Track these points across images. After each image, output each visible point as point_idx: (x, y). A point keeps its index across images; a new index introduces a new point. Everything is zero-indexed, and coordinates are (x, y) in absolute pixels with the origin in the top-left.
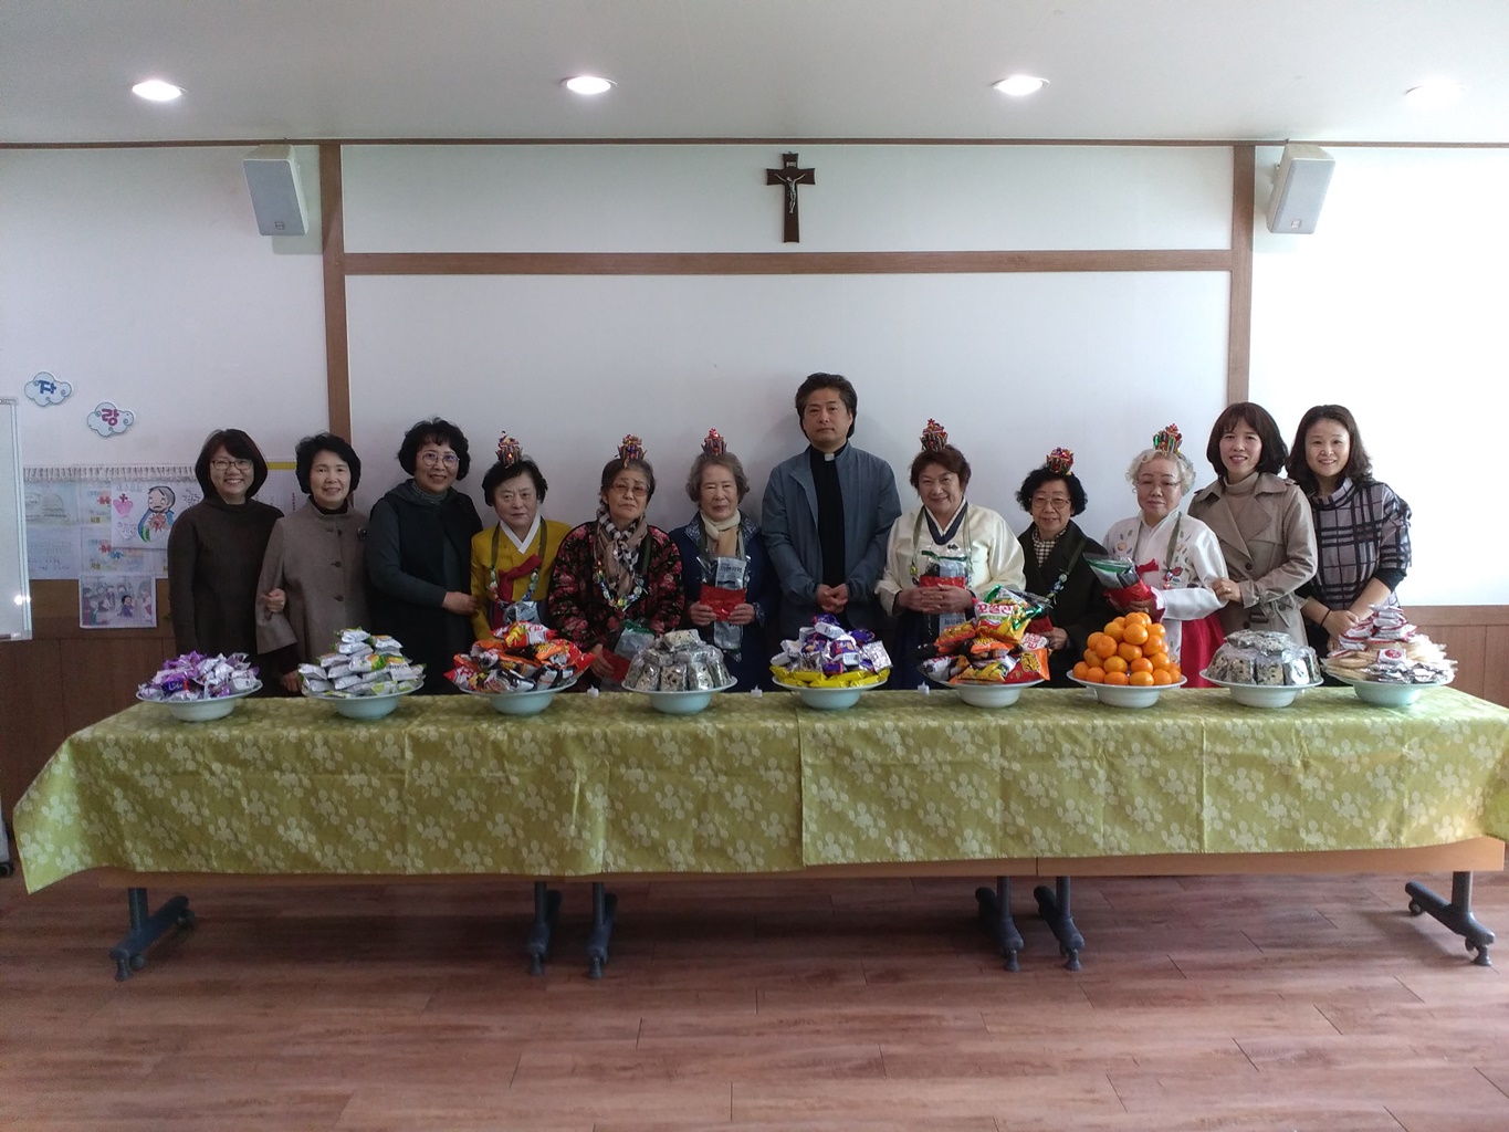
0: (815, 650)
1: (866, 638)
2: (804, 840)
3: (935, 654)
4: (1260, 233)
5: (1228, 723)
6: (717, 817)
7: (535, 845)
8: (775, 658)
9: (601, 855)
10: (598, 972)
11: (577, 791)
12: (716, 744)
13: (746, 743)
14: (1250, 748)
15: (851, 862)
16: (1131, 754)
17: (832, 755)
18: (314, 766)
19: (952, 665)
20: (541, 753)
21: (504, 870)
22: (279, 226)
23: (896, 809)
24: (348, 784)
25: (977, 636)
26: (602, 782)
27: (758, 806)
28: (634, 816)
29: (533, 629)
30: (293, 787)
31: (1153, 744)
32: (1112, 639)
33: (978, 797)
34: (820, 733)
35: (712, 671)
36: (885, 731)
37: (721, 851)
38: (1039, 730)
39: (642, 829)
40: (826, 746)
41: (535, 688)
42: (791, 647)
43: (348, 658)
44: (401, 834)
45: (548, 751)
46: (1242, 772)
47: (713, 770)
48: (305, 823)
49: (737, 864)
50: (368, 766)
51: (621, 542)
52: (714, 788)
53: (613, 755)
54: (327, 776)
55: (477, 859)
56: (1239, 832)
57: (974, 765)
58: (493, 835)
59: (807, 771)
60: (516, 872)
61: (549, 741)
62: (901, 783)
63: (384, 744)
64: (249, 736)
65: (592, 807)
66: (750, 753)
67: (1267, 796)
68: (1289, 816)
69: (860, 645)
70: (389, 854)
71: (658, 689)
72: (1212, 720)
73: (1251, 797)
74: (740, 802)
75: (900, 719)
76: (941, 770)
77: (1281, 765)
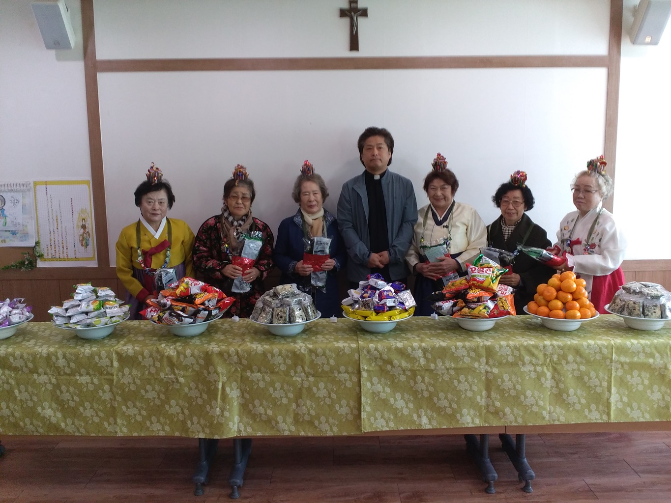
0: (369, 297)
1: (400, 288)
2: (362, 417)
3: (443, 298)
4: (626, 45)
5: (628, 343)
6: (308, 403)
7: (195, 419)
8: (343, 301)
9: (236, 426)
10: (237, 495)
11: (220, 387)
12: (307, 356)
13: (326, 357)
14: (642, 358)
15: (391, 429)
16: (567, 363)
17: (380, 364)
18: (58, 371)
19: (454, 305)
20: (198, 363)
21: (177, 434)
22: (57, 43)
23: (420, 396)
24: (79, 382)
25: (470, 288)
26: (236, 381)
27: (334, 396)
28: (257, 402)
29: (193, 284)
30: (45, 383)
31: (581, 356)
32: (553, 289)
33: (471, 390)
34: (372, 350)
35: (305, 310)
36: (413, 349)
37: (311, 423)
38: (510, 348)
39: (261, 410)
40: (376, 358)
41: (194, 322)
42: (355, 294)
43: (80, 303)
44: (112, 412)
45: (202, 362)
46: (636, 373)
47: (305, 373)
48: (54, 405)
49: (321, 431)
50: (91, 372)
51: (238, 228)
52: (306, 385)
53: (243, 365)
54: (65, 377)
55: (160, 427)
56: (632, 409)
57: (470, 370)
58: (169, 413)
59: (364, 374)
60: (184, 435)
61: (202, 356)
62: (423, 381)
63: (100, 358)
64: (18, 352)
65: (230, 397)
66: (328, 364)
67: (651, 386)
68: (663, 399)
69: (397, 292)
70: (106, 424)
71: (271, 322)
72: (617, 340)
73: (641, 388)
74: (323, 393)
75: (422, 341)
76: (448, 373)
77: (660, 368)
